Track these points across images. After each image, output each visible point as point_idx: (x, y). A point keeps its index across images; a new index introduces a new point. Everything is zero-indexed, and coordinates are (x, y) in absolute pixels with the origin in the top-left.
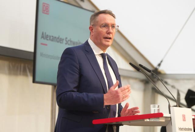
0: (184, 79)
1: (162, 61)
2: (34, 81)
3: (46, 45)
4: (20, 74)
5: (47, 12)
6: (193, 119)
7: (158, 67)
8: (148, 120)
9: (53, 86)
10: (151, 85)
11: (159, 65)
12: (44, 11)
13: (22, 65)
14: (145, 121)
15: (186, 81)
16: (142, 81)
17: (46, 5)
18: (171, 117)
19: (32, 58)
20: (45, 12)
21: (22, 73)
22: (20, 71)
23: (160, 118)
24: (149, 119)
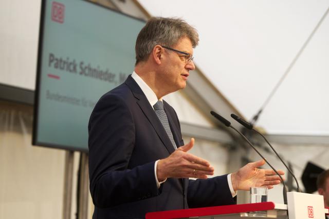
0: (299, 144)
1: (260, 112)
2: (34, 143)
3: (57, 77)
4: (9, 130)
5: (60, 18)
6: (326, 214)
7: (253, 122)
8: (246, 215)
9: (68, 152)
10: (240, 153)
11: (256, 118)
12: (55, 16)
13: (13, 113)
14: (241, 216)
15: (302, 148)
16: (224, 146)
17: (58, 6)
18: (287, 210)
19: (32, 101)
20: (57, 18)
21: (12, 127)
22: (9, 123)
23: (269, 212)
24: (248, 213)
